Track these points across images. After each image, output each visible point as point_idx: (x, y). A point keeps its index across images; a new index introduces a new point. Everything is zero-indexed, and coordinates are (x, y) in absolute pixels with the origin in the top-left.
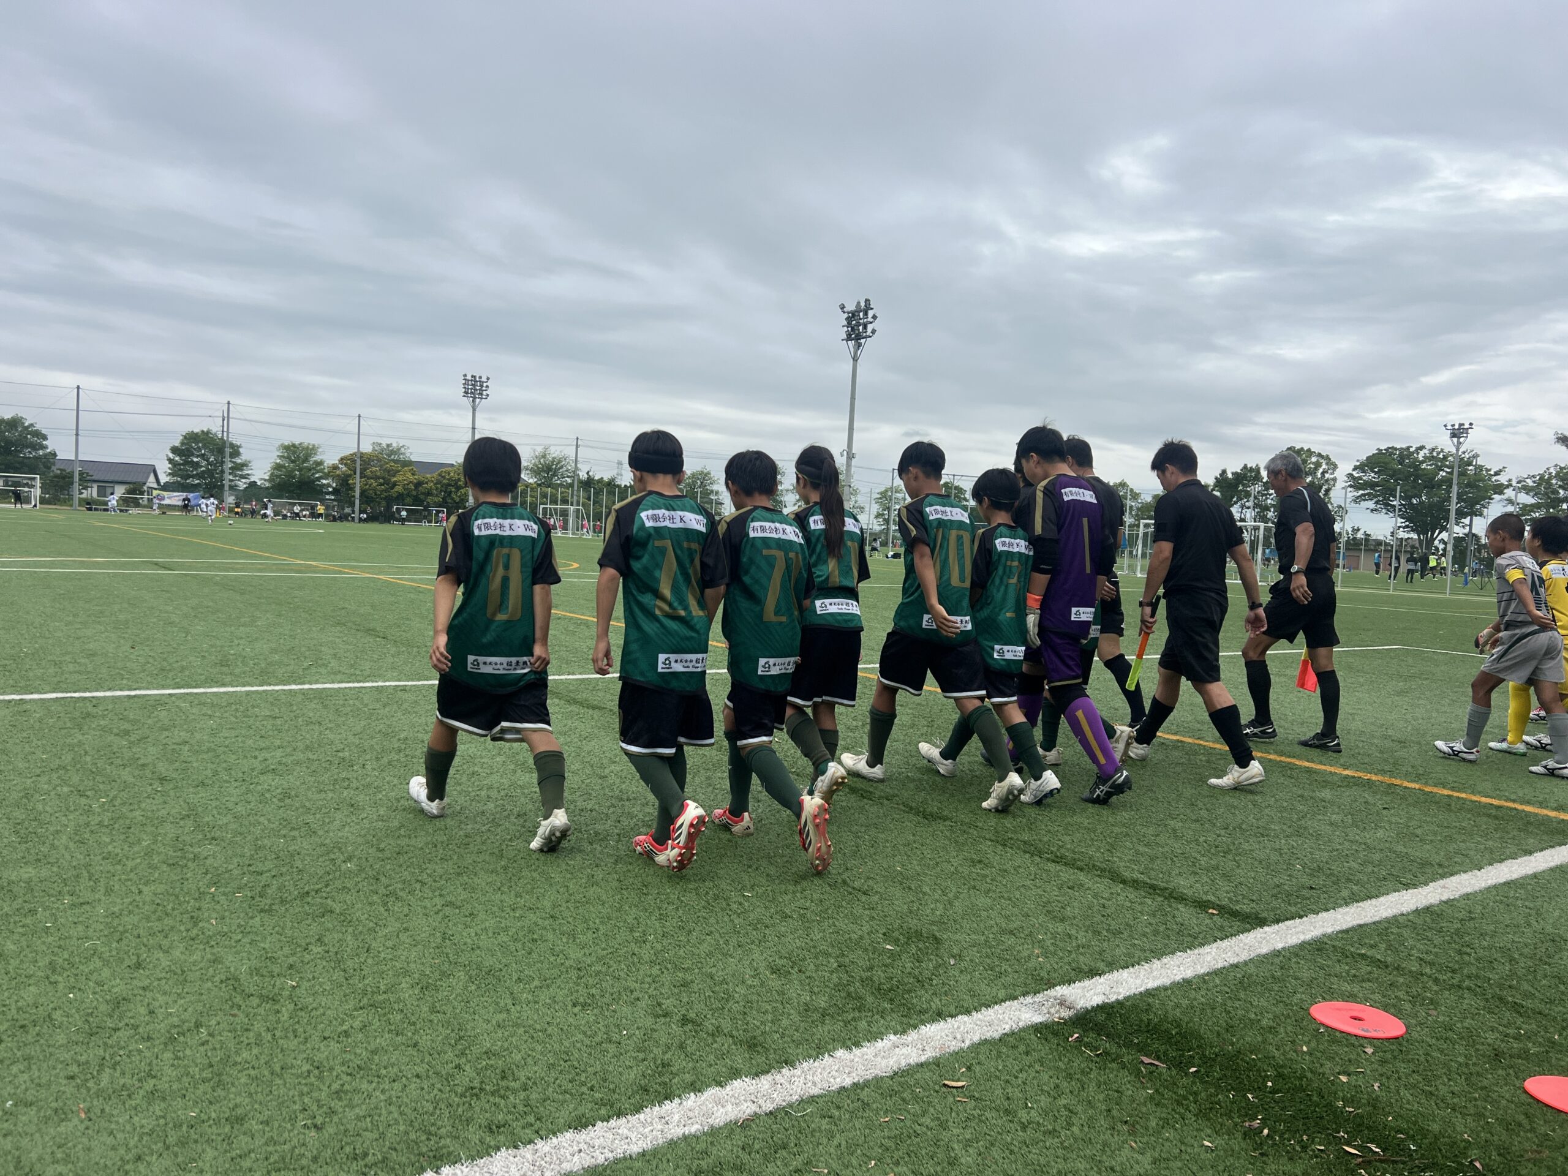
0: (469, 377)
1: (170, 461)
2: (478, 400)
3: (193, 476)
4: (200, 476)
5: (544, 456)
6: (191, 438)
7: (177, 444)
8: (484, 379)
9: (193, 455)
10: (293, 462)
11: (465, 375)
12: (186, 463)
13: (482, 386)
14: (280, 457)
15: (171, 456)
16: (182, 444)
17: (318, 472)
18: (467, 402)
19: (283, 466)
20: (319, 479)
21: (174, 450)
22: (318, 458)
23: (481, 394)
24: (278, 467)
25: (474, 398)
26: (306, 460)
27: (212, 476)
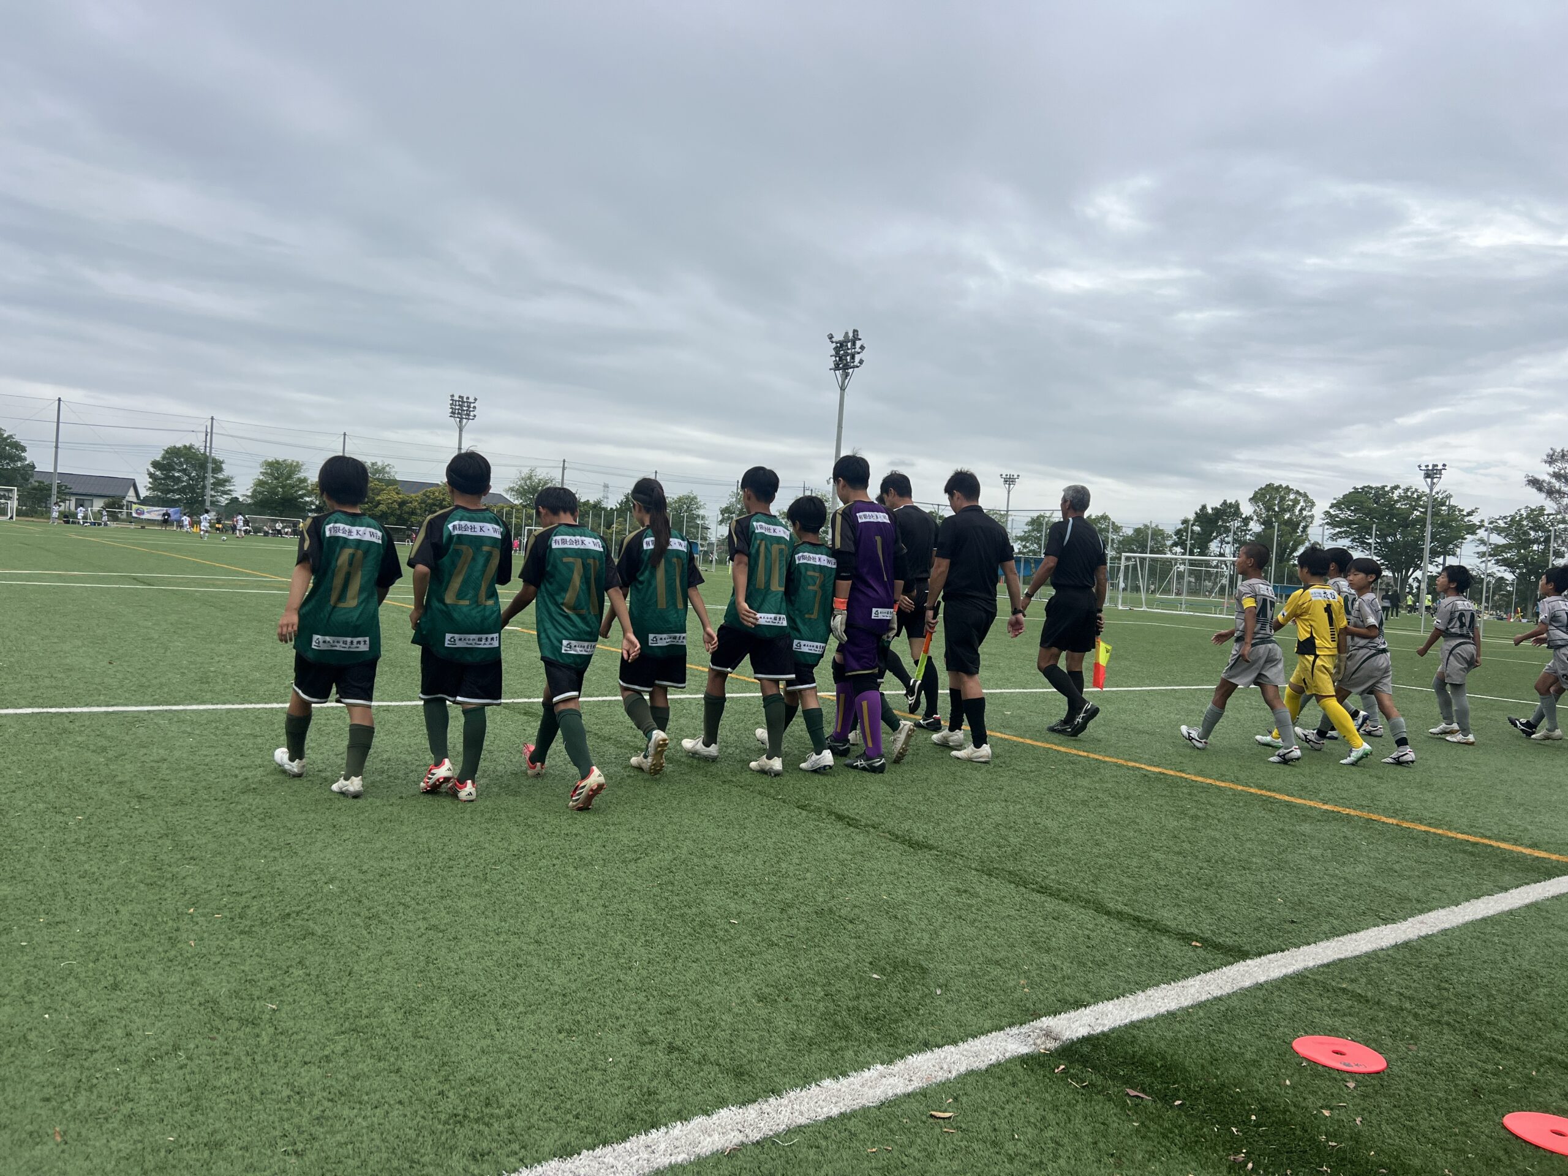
0: (456, 398)
1: (151, 475)
2: (465, 421)
3: (173, 491)
4: (181, 491)
5: (530, 478)
6: (173, 453)
7: (158, 458)
8: (471, 400)
9: (174, 469)
10: (276, 478)
11: (452, 396)
12: (167, 477)
13: (469, 407)
14: (263, 474)
15: (152, 470)
16: (164, 458)
17: (302, 489)
18: (454, 422)
19: (265, 483)
20: (302, 496)
21: (155, 464)
22: (302, 475)
23: (469, 415)
24: (260, 483)
25: (461, 419)
26: (289, 477)
27: (193, 491)
